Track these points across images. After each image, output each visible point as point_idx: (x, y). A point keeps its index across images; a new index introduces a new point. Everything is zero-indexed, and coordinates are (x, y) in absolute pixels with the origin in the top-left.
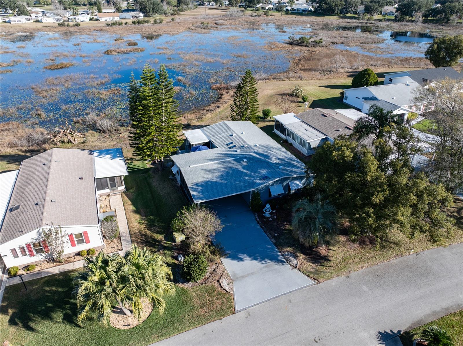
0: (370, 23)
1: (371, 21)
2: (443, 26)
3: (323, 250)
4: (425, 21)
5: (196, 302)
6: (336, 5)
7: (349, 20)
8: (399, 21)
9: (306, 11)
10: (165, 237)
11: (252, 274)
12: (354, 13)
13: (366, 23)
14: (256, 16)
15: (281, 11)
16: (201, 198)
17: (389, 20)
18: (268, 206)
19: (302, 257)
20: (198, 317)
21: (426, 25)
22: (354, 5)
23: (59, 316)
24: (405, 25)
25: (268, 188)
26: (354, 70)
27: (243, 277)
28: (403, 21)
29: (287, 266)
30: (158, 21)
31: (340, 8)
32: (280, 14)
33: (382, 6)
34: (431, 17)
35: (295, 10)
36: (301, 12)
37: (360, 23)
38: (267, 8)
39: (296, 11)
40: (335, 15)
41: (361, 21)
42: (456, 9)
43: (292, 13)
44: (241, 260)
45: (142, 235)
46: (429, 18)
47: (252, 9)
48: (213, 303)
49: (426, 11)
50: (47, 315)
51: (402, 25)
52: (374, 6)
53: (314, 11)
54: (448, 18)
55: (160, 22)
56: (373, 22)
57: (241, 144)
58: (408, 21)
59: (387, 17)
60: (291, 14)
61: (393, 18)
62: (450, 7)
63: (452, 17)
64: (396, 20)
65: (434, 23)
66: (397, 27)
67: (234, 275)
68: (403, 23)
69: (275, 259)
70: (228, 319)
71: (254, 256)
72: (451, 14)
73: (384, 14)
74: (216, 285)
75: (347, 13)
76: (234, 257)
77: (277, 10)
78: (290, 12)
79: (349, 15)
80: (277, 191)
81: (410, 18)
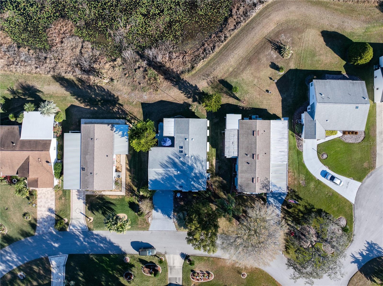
5: (139, 223)
10: (137, 189)
11: (160, 219)
20: (138, 228)
23: (100, 212)
27: (156, 219)
29: (172, 221)
44: (158, 211)
45: (129, 186)
48: (143, 225)
50: (97, 211)
57: (186, 152)
67: (154, 217)
69: (169, 216)
70: (146, 232)
74: (147, 219)
76: (156, 209)
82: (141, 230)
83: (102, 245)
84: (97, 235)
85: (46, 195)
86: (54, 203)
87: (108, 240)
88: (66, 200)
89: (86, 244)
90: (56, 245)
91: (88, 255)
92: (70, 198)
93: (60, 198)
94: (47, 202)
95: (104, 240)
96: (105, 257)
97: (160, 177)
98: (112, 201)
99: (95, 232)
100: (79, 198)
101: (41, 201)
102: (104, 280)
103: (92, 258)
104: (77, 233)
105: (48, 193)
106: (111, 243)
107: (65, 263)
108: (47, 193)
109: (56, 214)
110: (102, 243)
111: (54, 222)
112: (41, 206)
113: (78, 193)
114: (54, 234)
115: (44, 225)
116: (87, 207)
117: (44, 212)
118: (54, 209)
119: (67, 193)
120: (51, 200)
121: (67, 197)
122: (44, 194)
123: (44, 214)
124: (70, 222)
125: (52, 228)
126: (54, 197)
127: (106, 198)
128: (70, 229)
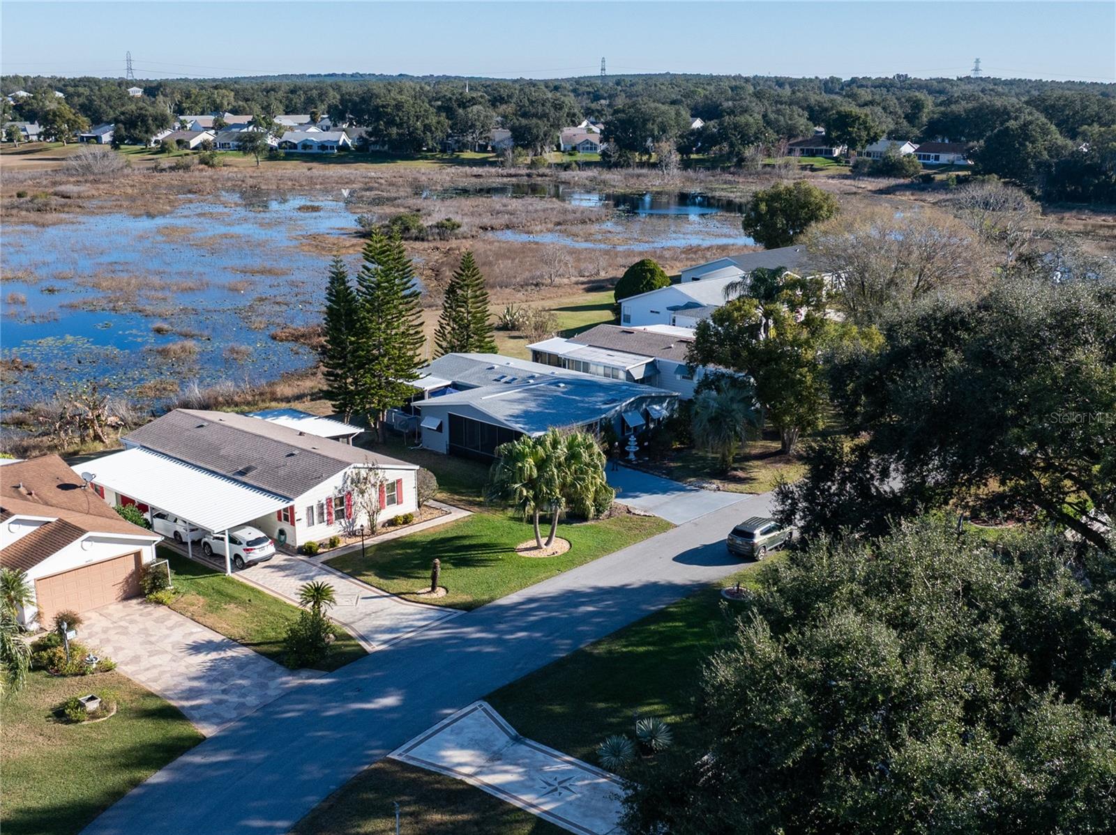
0: (539, 175)
1: (541, 171)
2: (733, 174)
3: (740, 474)
4: (686, 165)
6: (427, 128)
7: (476, 170)
8: (617, 165)
9: (332, 148)
11: (666, 502)
12: (483, 149)
13: (529, 175)
14: (172, 169)
15: (254, 150)
16: (537, 431)
17: (588, 165)
18: (632, 439)
19: (715, 482)
20: (636, 536)
21: (690, 172)
23: (447, 566)
24: (639, 176)
25: (620, 418)
27: (657, 506)
28: (628, 166)
29: (706, 492)
31: (439, 135)
32: (251, 159)
33: (557, 126)
34: (698, 152)
35: (294, 146)
36: (315, 150)
37: (510, 176)
38: (194, 143)
39: (300, 150)
40: (426, 158)
41: (512, 171)
42: (752, 131)
43: (289, 157)
44: (637, 497)
46: (693, 156)
47: (138, 147)
49: (681, 136)
51: (632, 176)
52: (537, 126)
53: (358, 149)
54: (738, 154)
56: (547, 171)
57: (525, 375)
58: (642, 165)
59: (581, 156)
60: (285, 159)
61: (597, 158)
62: (736, 126)
63: (749, 152)
64: (606, 163)
65: (708, 169)
66: (617, 180)
67: (644, 506)
68: (630, 171)
69: (682, 490)
70: (675, 531)
71: (652, 491)
72: (743, 144)
73: (569, 148)
74: (630, 515)
75: (463, 147)
77: (239, 148)
78: (282, 152)
79: (468, 155)
80: (634, 420)
81: (645, 158)
82: (652, 534)
83: (590, 609)
84: (531, 600)
85: (125, 628)
86: (197, 629)
87: (589, 591)
88: (244, 604)
89: (522, 634)
90: (390, 701)
91: (579, 654)
92: (259, 592)
93: (214, 609)
94: (153, 639)
95: (571, 598)
96: (655, 623)
97: (532, 404)
99: (507, 601)
100: (307, 578)
101: (118, 649)
103: (610, 652)
104: (435, 634)
105: (132, 622)
106: (615, 591)
107: (513, 732)
108: (123, 623)
109: (246, 645)
110: (583, 604)
111: (265, 663)
112: (136, 659)
113: (282, 573)
114: (322, 685)
115: (224, 692)
116: (374, 579)
117: (174, 664)
118: (217, 638)
119: (230, 590)
120: (171, 628)
121: (245, 597)
122: (112, 632)
123: (182, 669)
124: (351, 633)
125: (284, 679)
126: (175, 618)
127: (418, 539)
128: (385, 642)
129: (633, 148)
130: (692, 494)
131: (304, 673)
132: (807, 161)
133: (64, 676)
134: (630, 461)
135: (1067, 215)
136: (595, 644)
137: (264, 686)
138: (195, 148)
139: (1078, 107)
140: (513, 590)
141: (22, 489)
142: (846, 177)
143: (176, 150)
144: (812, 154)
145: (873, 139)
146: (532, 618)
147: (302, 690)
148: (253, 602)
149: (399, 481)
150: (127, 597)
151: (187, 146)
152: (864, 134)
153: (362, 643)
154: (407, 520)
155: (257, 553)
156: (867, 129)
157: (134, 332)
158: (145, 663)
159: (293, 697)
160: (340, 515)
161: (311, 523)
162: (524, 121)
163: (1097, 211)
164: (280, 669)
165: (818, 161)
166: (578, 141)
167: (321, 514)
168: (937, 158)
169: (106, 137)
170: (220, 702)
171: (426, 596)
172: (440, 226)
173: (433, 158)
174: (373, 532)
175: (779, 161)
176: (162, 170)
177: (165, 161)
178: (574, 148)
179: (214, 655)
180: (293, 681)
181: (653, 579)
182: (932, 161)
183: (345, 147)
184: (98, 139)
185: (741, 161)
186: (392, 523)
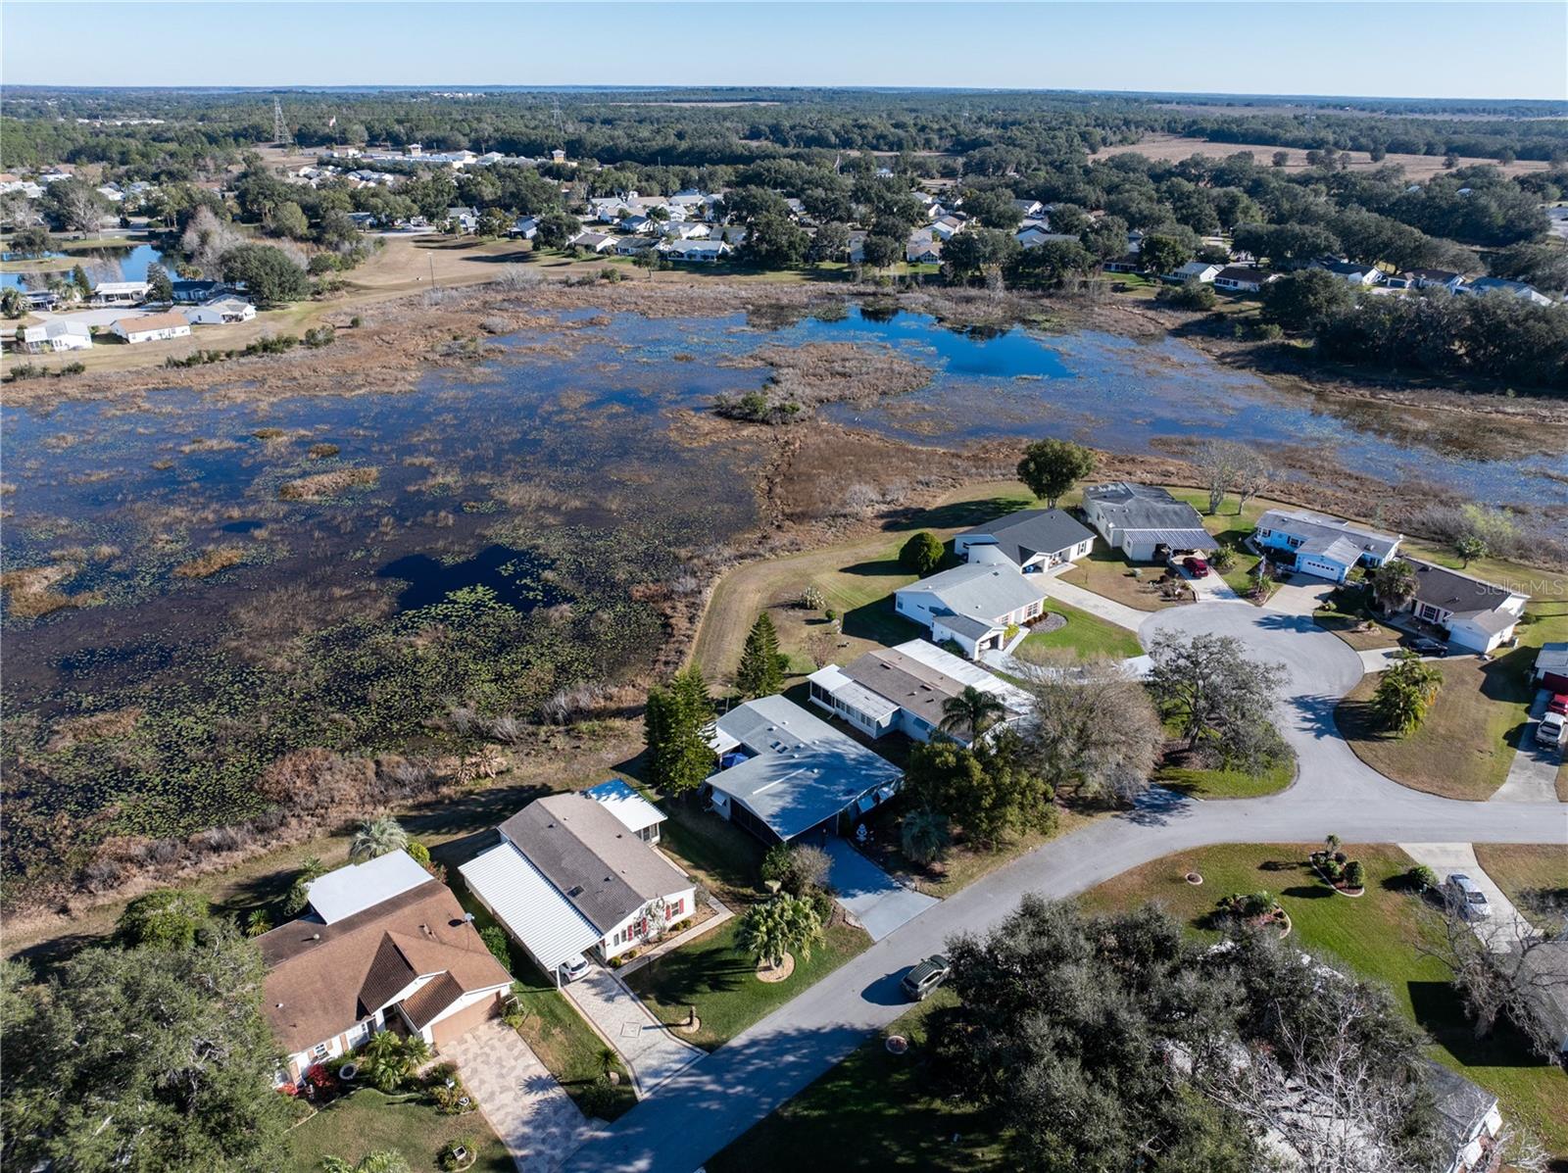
0: (883, 294)
1: (886, 288)
2: (1050, 296)
3: (937, 867)
4: (1011, 285)
6: (791, 245)
7: (830, 286)
8: (951, 284)
9: (712, 258)
10: (754, 890)
11: (874, 906)
12: (839, 260)
13: (874, 294)
14: (581, 283)
15: (647, 264)
16: (788, 834)
17: (929, 280)
18: (862, 826)
19: (916, 878)
20: (842, 955)
22: (837, 240)
23: (705, 988)
24: (969, 300)
25: (856, 805)
26: (892, 507)
27: (865, 910)
28: (961, 285)
29: (906, 892)
30: (321, 337)
31: (802, 250)
32: (645, 270)
35: (682, 255)
36: (698, 259)
37: (859, 294)
38: (599, 247)
39: (686, 258)
40: (790, 269)
41: (862, 288)
43: (676, 266)
44: (854, 896)
45: (727, 893)
48: (850, 941)
50: (692, 991)
51: (961, 300)
52: (885, 245)
53: (734, 256)
54: (1059, 276)
55: (328, 341)
57: (793, 743)
58: (973, 283)
59: (923, 269)
60: (673, 269)
61: (935, 274)
63: (1068, 274)
64: (944, 280)
67: (857, 911)
68: (961, 291)
69: (889, 887)
70: (871, 951)
71: (868, 888)
72: (1065, 266)
73: (914, 257)
74: (844, 924)
75: (822, 259)
76: (846, 895)
77: (634, 262)
78: (670, 262)
79: (827, 265)
80: (867, 805)
82: (853, 955)
83: (791, 1058)
84: (753, 1043)
85: (488, 1055)
86: (532, 1060)
87: (794, 1033)
88: (566, 1029)
89: (740, 1088)
90: (643, 1164)
91: (774, 1116)
92: (576, 1013)
93: (546, 1034)
94: (504, 1071)
95: (781, 1042)
96: (832, 1080)
97: (789, 798)
98: (714, 946)
99: (737, 1041)
100: (610, 999)
101: (482, 1082)
102: (895, 1149)
103: (795, 1115)
104: (683, 1082)
105: (493, 1048)
106: (813, 1036)
108: (487, 1050)
109: (562, 1084)
110: (787, 1052)
111: (572, 1108)
112: (492, 1096)
113: (594, 991)
114: (604, 1139)
115: (544, 1141)
116: (653, 1003)
117: (516, 1105)
118: (545, 1073)
119: (559, 1011)
120: (516, 1059)
121: (567, 1020)
122: (479, 1060)
123: (519, 1112)
124: (631, 1074)
125: (582, 1129)
126: (521, 1045)
127: (690, 950)
128: (651, 1089)
129: (966, 266)
130: (897, 894)
131: (596, 1123)
132: (1120, 278)
133: (447, 1114)
134: (859, 842)
135: (1330, 387)
136: (787, 1104)
137: (567, 1136)
138: (601, 252)
139: (1373, 230)
140: (744, 1027)
141: (426, 929)
142: (1148, 305)
143: (585, 255)
144: (1126, 270)
145: (1181, 263)
146: (751, 1068)
147: (593, 1143)
148: (573, 1028)
149: (681, 901)
150: (491, 1018)
151: (594, 250)
152: (1171, 260)
153: (636, 1088)
154: (686, 924)
155: (579, 974)
156: (1175, 253)
157: (528, 581)
158: (497, 1103)
159: (585, 1153)
160: (638, 933)
161: (617, 943)
162: (874, 239)
163: (1358, 383)
164: (581, 1116)
165: (1129, 280)
166: (922, 251)
167: (624, 936)
168: (1235, 284)
169: (531, 233)
170: (539, 1153)
171: (684, 1029)
172: (782, 409)
173: (796, 268)
174: (660, 940)
175: (1093, 279)
176: (571, 286)
177: (575, 270)
178: (918, 259)
179: (540, 1096)
180: (587, 1132)
181: (841, 1022)
182: (1231, 287)
183: (724, 255)
184: (522, 234)
185: (1060, 284)
186: (675, 928)
